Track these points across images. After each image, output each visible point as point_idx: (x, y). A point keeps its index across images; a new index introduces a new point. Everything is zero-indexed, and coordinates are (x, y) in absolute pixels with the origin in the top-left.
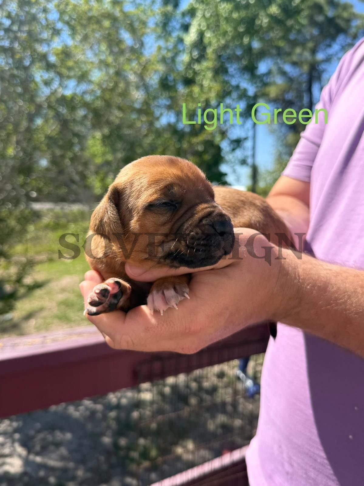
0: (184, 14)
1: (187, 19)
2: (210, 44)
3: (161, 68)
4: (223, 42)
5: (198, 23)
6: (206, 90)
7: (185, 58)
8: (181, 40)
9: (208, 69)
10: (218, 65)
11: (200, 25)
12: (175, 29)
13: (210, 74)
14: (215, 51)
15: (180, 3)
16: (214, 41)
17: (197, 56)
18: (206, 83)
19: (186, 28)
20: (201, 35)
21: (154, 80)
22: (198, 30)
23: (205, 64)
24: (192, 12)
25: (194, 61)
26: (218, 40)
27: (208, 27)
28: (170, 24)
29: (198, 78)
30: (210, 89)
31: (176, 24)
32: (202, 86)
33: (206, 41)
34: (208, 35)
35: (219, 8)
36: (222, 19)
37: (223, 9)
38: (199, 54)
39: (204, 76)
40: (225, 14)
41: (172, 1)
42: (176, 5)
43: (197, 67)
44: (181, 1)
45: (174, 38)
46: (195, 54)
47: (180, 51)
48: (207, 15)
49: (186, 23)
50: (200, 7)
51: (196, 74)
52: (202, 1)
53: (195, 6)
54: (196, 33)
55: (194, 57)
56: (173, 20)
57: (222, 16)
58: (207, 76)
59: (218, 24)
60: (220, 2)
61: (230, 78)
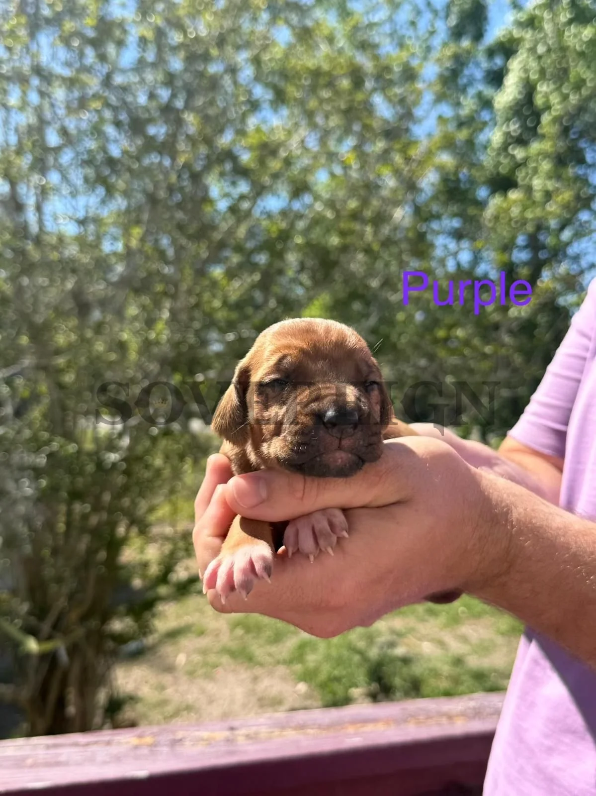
0: (491, 53)
1: (499, 61)
2: (548, 107)
3: (446, 159)
4: (574, 99)
5: (522, 65)
6: (538, 196)
7: (495, 136)
8: (486, 103)
9: (546, 155)
10: (561, 145)
11: (526, 71)
12: (475, 80)
13: (546, 166)
14: (557, 120)
15: (486, 30)
16: (555, 99)
17: (519, 131)
18: (537, 183)
19: (497, 78)
20: (529, 89)
21: (429, 180)
22: (521, 79)
23: (536, 147)
24: (507, 49)
25: (512, 140)
26: (565, 98)
27: (542, 72)
28: (466, 72)
29: (520, 176)
30: (548, 195)
32: (529, 190)
33: (539, 101)
34: (543, 88)
35: (566, 33)
36: (574, 55)
37: (575, 36)
38: (524, 126)
39: (535, 171)
40: (581, 46)
41: (471, 29)
42: (478, 36)
43: (519, 153)
44: (488, 27)
45: (472, 98)
46: (514, 127)
47: (485, 124)
48: (541, 49)
49: (495, 68)
50: (528, 35)
51: (518, 165)
52: (532, 23)
53: (516, 34)
54: (517, 86)
55: (513, 134)
56: (471, 65)
57: (575, 50)
58: (540, 169)
59: (564, 65)
60: (570, 22)
61: (589, 171)
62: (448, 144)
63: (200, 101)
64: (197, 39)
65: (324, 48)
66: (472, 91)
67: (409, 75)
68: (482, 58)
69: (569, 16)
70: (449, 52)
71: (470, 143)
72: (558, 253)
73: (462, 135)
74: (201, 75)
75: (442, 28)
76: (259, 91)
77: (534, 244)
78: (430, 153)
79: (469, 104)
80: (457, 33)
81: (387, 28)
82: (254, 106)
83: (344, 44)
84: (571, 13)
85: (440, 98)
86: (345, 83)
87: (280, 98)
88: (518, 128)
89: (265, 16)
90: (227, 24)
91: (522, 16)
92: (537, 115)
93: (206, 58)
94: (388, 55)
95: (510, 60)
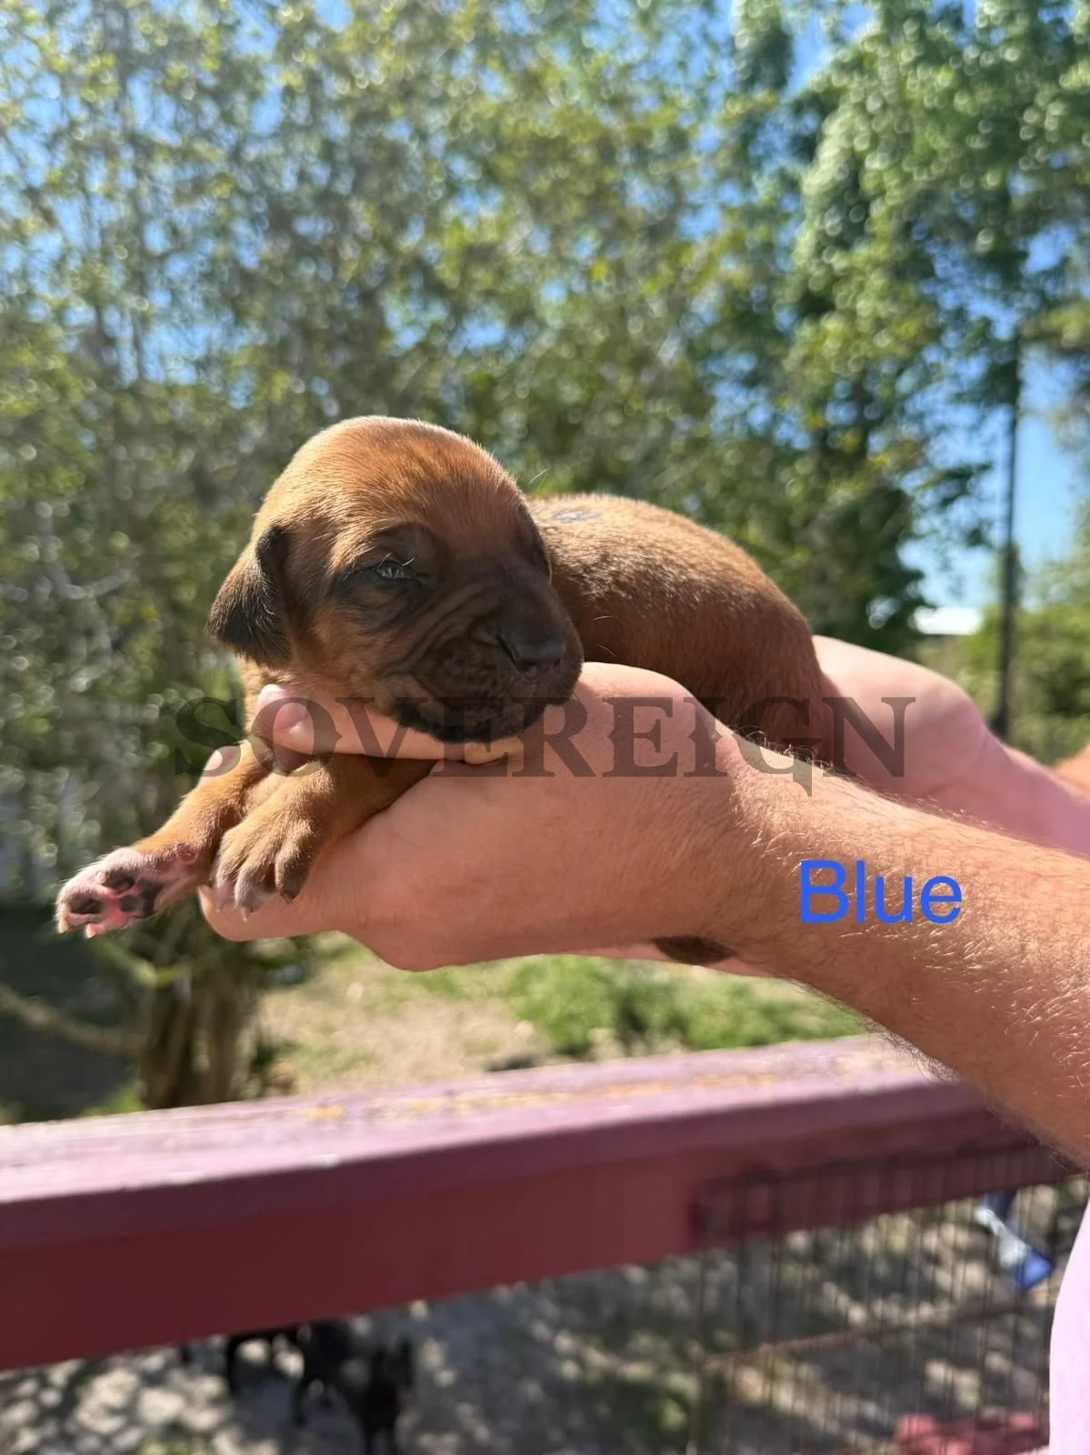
0: (799, 108)
1: (810, 121)
2: (881, 193)
3: (733, 269)
4: (919, 180)
5: (844, 130)
6: (865, 326)
7: (803, 238)
8: (791, 185)
9: (877, 264)
10: (901, 250)
11: (850, 136)
12: (775, 150)
13: (877, 281)
14: (893, 212)
15: (790, 74)
16: (891, 181)
17: (839, 229)
18: (865, 306)
19: (807, 148)
20: (854, 164)
21: (707, 302)
22: (843, 150)
23: (862, 252)
24: (823, 103)
25: (826, 244)
26: (906, 179)
27: (875, 140)
28: (762, 138)
29: (840, 295)
30: (880, 324)
31: (776, 137)
32: (851, 315)
33: (868, 184)
34: (875, 164)
35: (910, 81)
36: (922, 114)
37: (923, 84)
38: (846, 222)
39: (861, 287)
40: (931, 100)
41: (768, 72)
42: (780, 82)
43: (838, 261)
44: (793, 69)
45: (771, 177)
46: (832, 223)
47: (787, 216)
48: (873, 105)
49: (805, 133)
50: (854, 84)
51: (835, 279)
52: (859, 65)
53: (837, 82)
54: (837, 162)
55: (830, 233)
56: (768, 127)
57: (922, 105)
58: (868, 285)
59: (907, 129)
60: (914, 64)
61: (939, 288)
62: (737, 245)
63: (373, 183)
64: (371, 90)
65: (555, 102)
66: (770, 168)
67: (679, 140)
68: (783, 117)
69: (914, 54)
70: (737, 109)
71: (768, 248)
72: (891, 410)
73: (758, 234)
74: (376, 143)
75: (728, 70)
76: (462, 167)
77: (859, 396)
78: (711, 260)
79: (764, 188)
80: (750, 82)
81: (644, 73)
82: (453, 188)
83: (581, 97)
84: (917, 49)
85: (725, 176)
86: (587, 156)
87: (491, 175)
88: (838, 225)
89: (469, 54)
90: (411, 66)
91: (846, 55)
92: (864, 205)
93: (382, 116)
94: (647, 115)
95: (827, 121)
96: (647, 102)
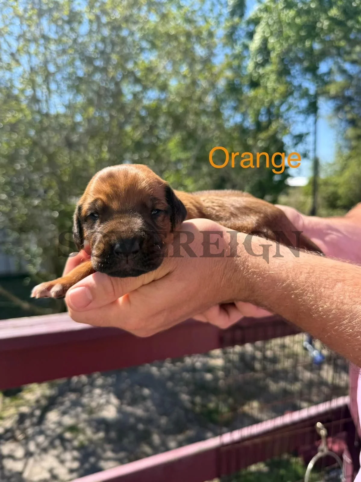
0: (249, 22)
1: (251, 27)
2: (274, 49)
3: (229, 74)
4: (286, 46)
5: (262, 30)
6: (270, 91)
7: (250, 64)
8: (246, 47)
9: (272, 72)
10: (280, 67)
11: (264, 32)
12: (241, 37)
13: (273, 77)
14: (278, 56)
15: (245, 12)
16: (277, 46)
18: (270, 85)
19: (251, 35)
20: (265, 41)
21: (222, 84)
22: (262, 36)
23: (269, 68)
24: (256, 21)
25: (258, 65)
26: (281, 45)
27: (272, 33)
28: (237, 33)
29: (262, 81)
30: (274, 90)
31: (241, 32)
32: (266, 88)
33: (270, 46)
34: (272, 40)
35: (281, 14)
36: (285, 25)
37: (286, 15)
38: (263, 59)
39: (268, 78)
40: (288, 20)
41: (238, 12)
42: (242, 16)
43: (261, 71)
44: (246, 11)
45: (240, 45)
46: (259, 59)
47: (245, 57)
48: (271, 22)
49: (251, 31)
50: (264, 15)
51: (260, 76)
52: (267, 9)
53: (259, 15)
54: (260, 40)
55: (259, 63)
56: (238, 29)
57: (285, 22)
58: (270, 78)
59: (281, 30)
60: (283, 9)
61: (292, 79)
62: (230, 66)
63: (118, 49)
64: (116, 20)
65: (172, 24)
66: (239, 43)
67: (211, 35)
68: (243, 25)
69: (283, 6)
70: (228, 24)
71: (239, 67)
72: (279, 116)
73: (236, 63)
74: (119, 37)
75: (226, 11)
76: (145, 44)
77: (269, 112)
78: (221, 72)
79: (238, 48)
80: (233, 14)
81: (200, 13)
82: (142, 50)
83: (181, 21)
84: (284, 4)
85: (225, 45)
86: (183, 39)
87: (154, 46)
88: (261, 60)
89: (145, 8)
90: (128, 13)
91: (262, 6)
92: (269, 53)
93: (119, 28)
94: (201, 27)
95: (257, 27)
96: (201, 23)
